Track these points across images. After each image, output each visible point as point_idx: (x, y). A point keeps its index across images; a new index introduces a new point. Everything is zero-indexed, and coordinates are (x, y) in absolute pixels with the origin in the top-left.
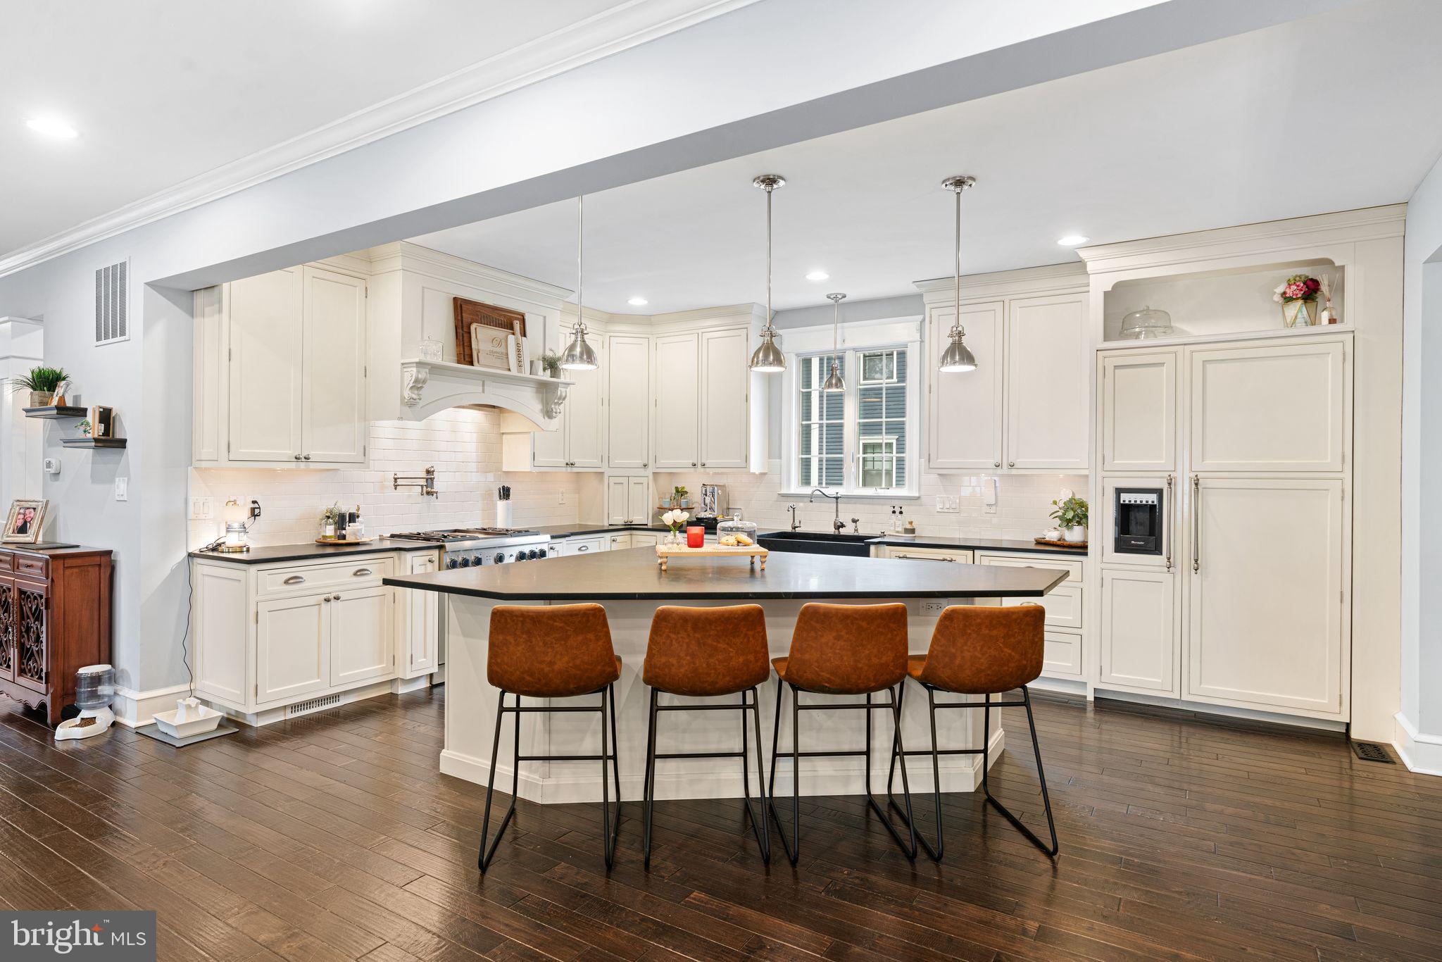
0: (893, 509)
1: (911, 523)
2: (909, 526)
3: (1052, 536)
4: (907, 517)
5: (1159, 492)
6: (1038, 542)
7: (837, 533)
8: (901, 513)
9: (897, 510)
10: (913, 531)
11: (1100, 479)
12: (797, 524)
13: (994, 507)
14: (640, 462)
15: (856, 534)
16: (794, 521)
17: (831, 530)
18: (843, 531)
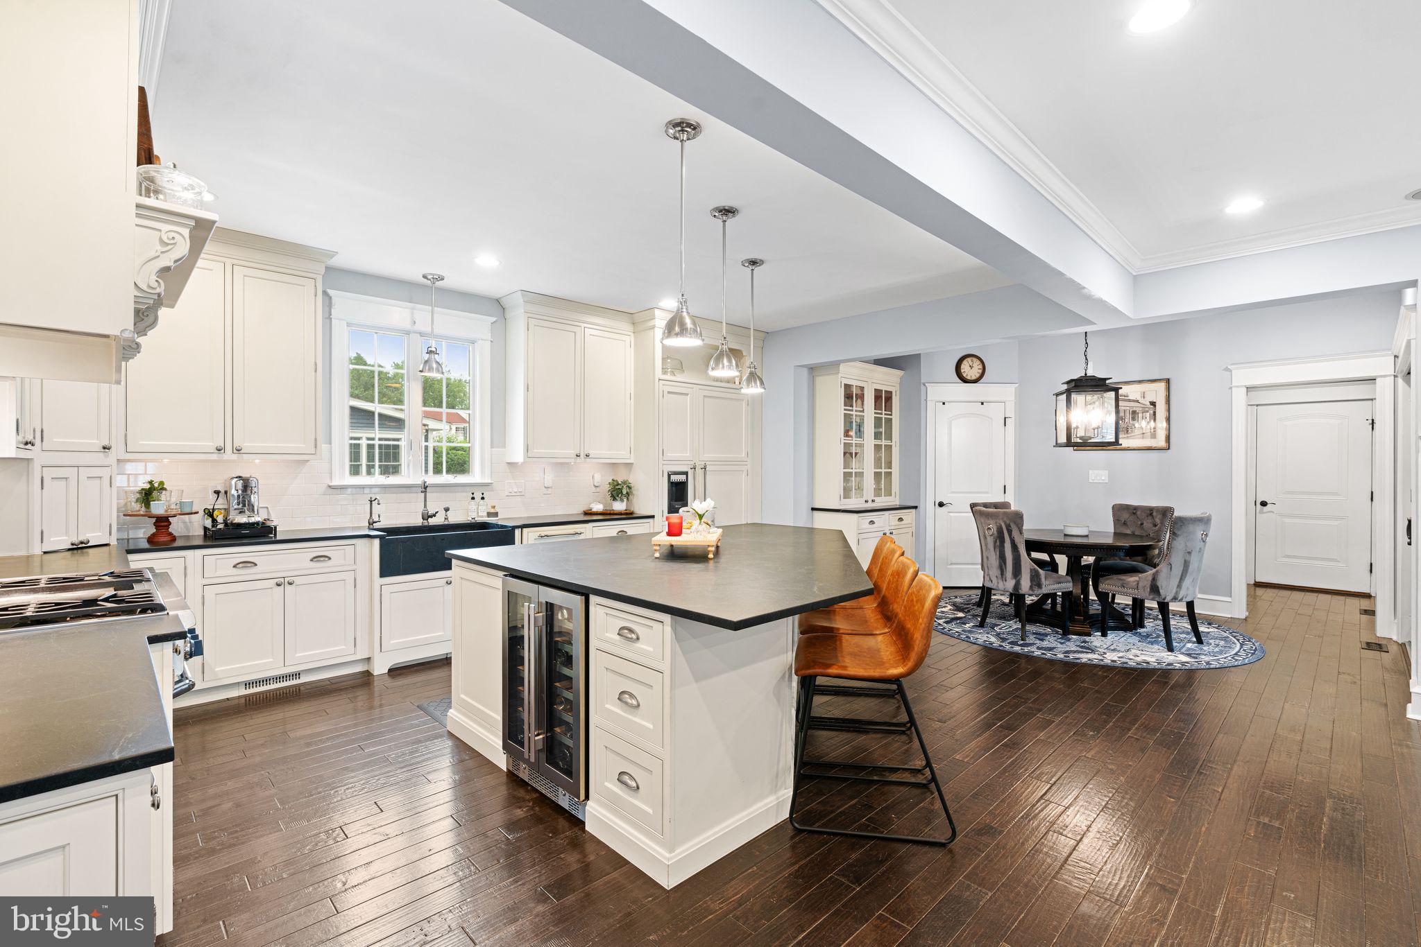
0: (472, 496)
1: (494, 507)
2: (492, 511)
3: (598, 507)
4: (490, 501)
5: (686, 473)
6: (586, 513)
7: (426, 524)
8: (483, 498)
9: (478, 496)
10: (496, 514)
11: (661, 466)
12: (376, 519)
13: (550, 490)
14: (98, 443)
15: (446, 523)
16: (371, 516)
17: (418, 521)
18: (432, 521)
